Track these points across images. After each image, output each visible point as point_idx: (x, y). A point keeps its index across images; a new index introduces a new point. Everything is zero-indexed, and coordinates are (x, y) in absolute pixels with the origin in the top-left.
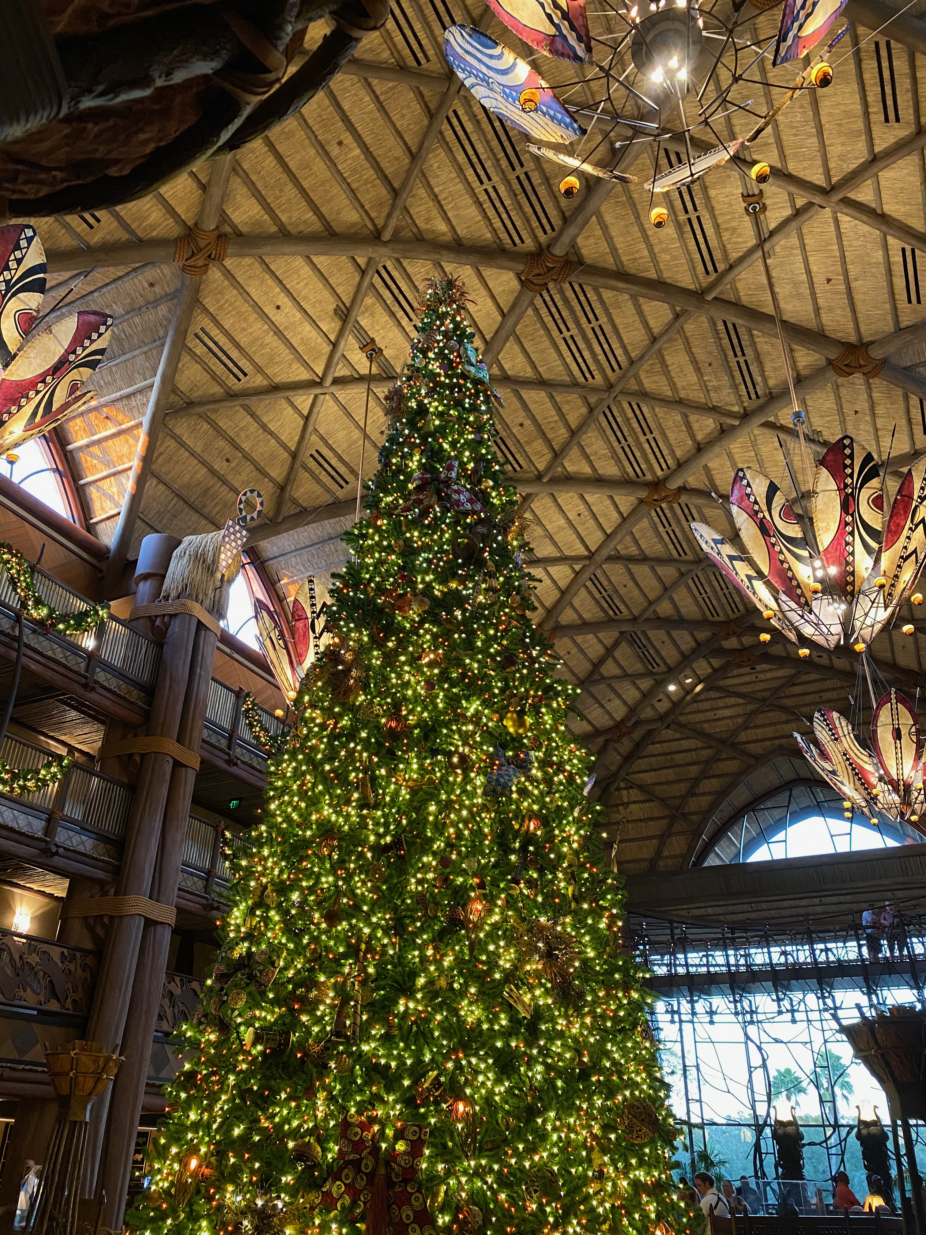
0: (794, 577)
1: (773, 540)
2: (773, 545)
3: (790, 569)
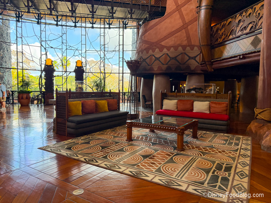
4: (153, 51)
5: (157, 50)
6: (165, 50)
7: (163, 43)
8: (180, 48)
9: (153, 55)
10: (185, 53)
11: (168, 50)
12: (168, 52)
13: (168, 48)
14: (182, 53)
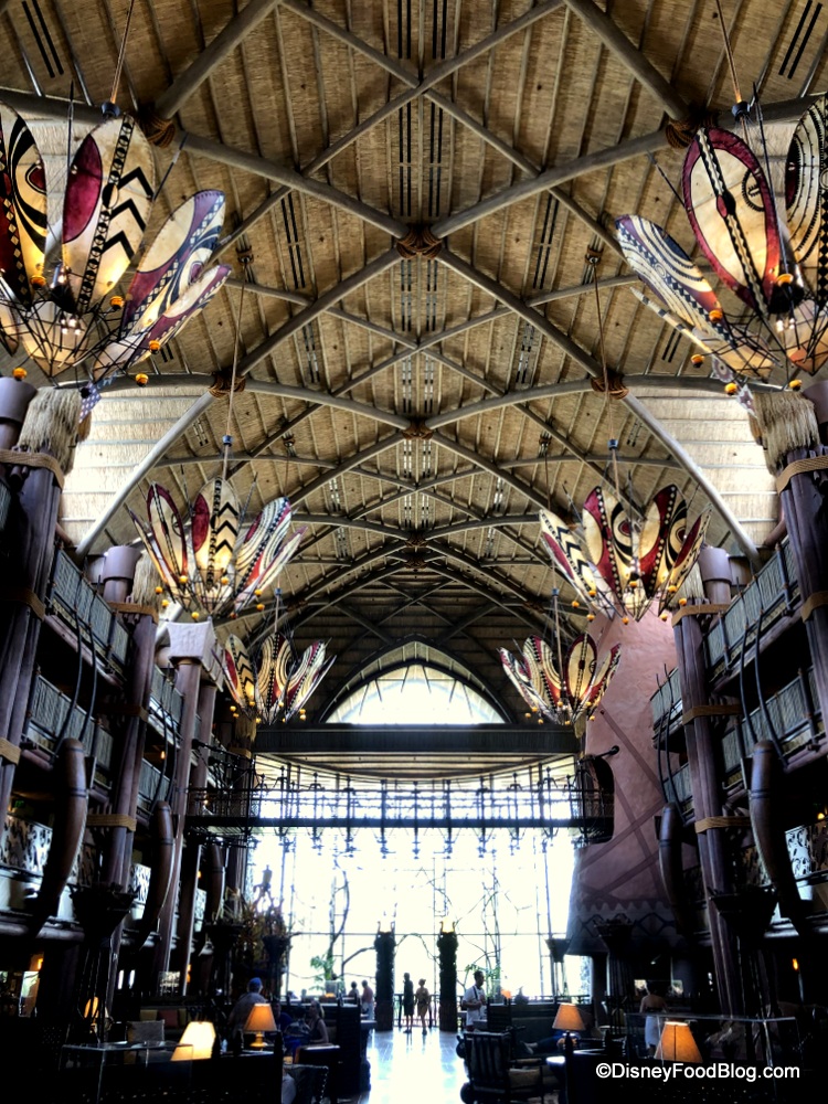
0: (617, 572)
1: (609, 543)
2: (608, 546)
3: (615, 566)
4: (599, 908)
5: (605, 905)
6: (619, 907)
7: (614, 893)
8: (645, 905)
9: (599, 916)
10: (656, 915)
11: (625, 907)
12: (625, 912)
13: (625, 903)
14: (649, 915)
